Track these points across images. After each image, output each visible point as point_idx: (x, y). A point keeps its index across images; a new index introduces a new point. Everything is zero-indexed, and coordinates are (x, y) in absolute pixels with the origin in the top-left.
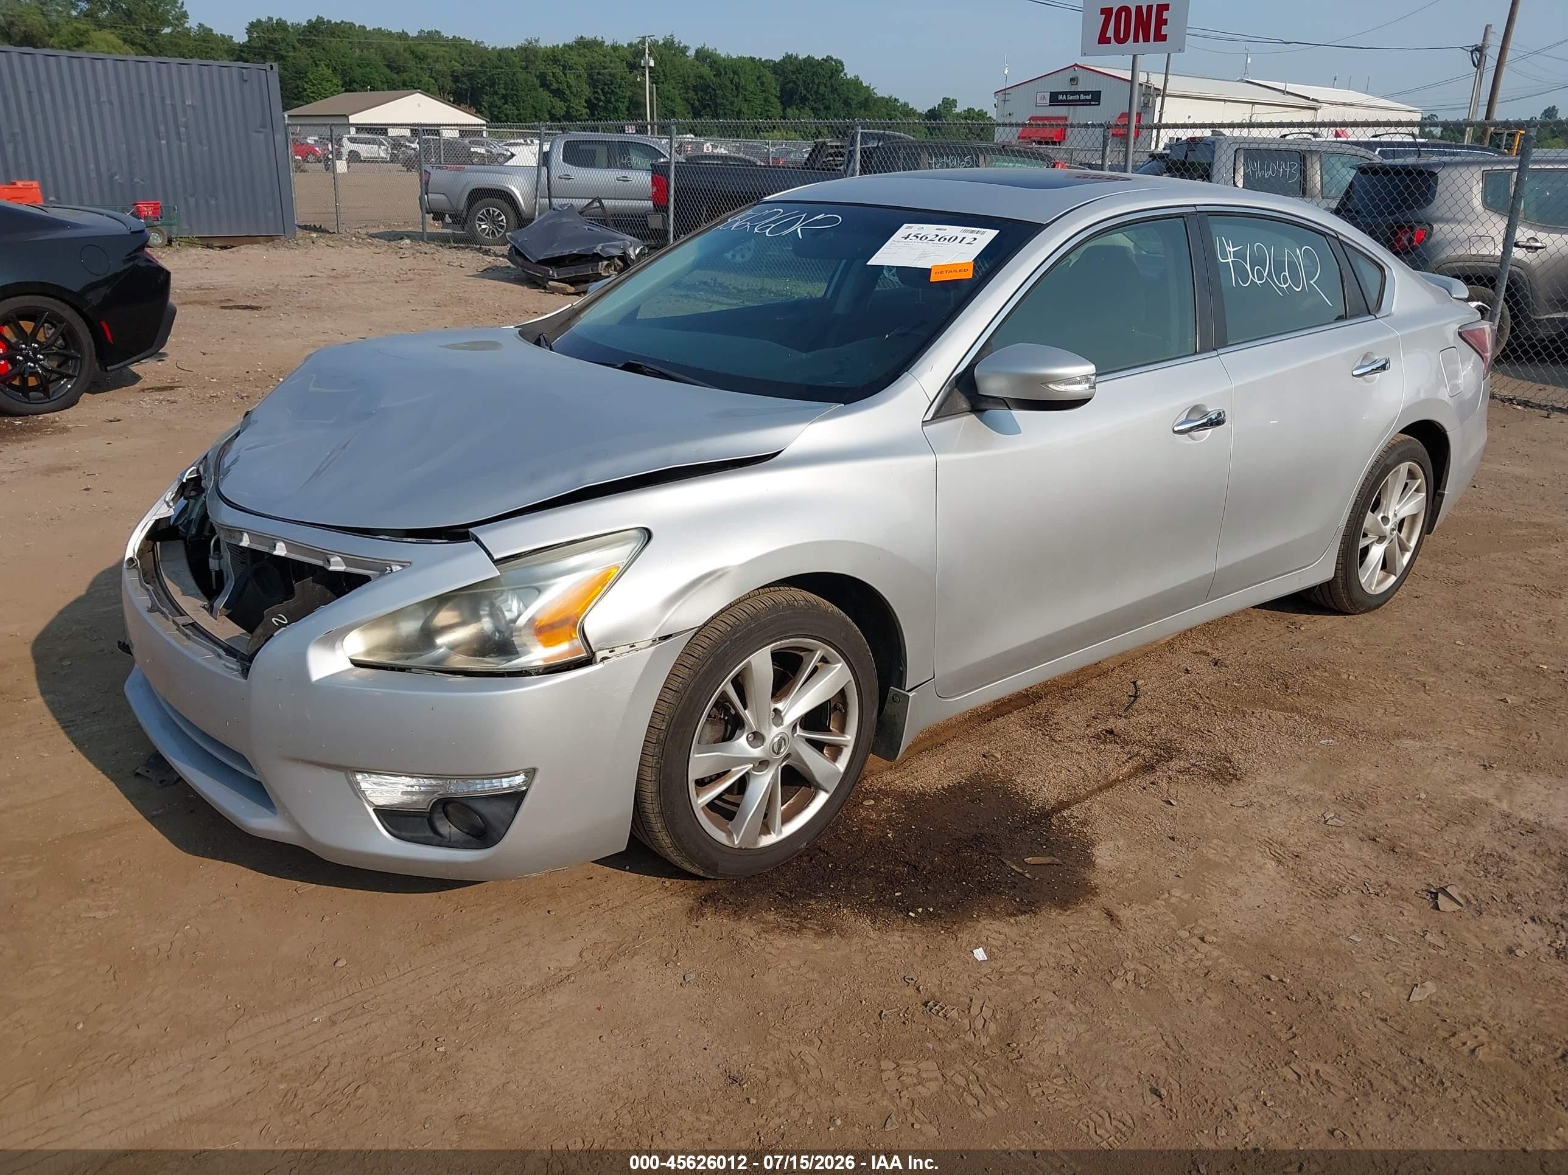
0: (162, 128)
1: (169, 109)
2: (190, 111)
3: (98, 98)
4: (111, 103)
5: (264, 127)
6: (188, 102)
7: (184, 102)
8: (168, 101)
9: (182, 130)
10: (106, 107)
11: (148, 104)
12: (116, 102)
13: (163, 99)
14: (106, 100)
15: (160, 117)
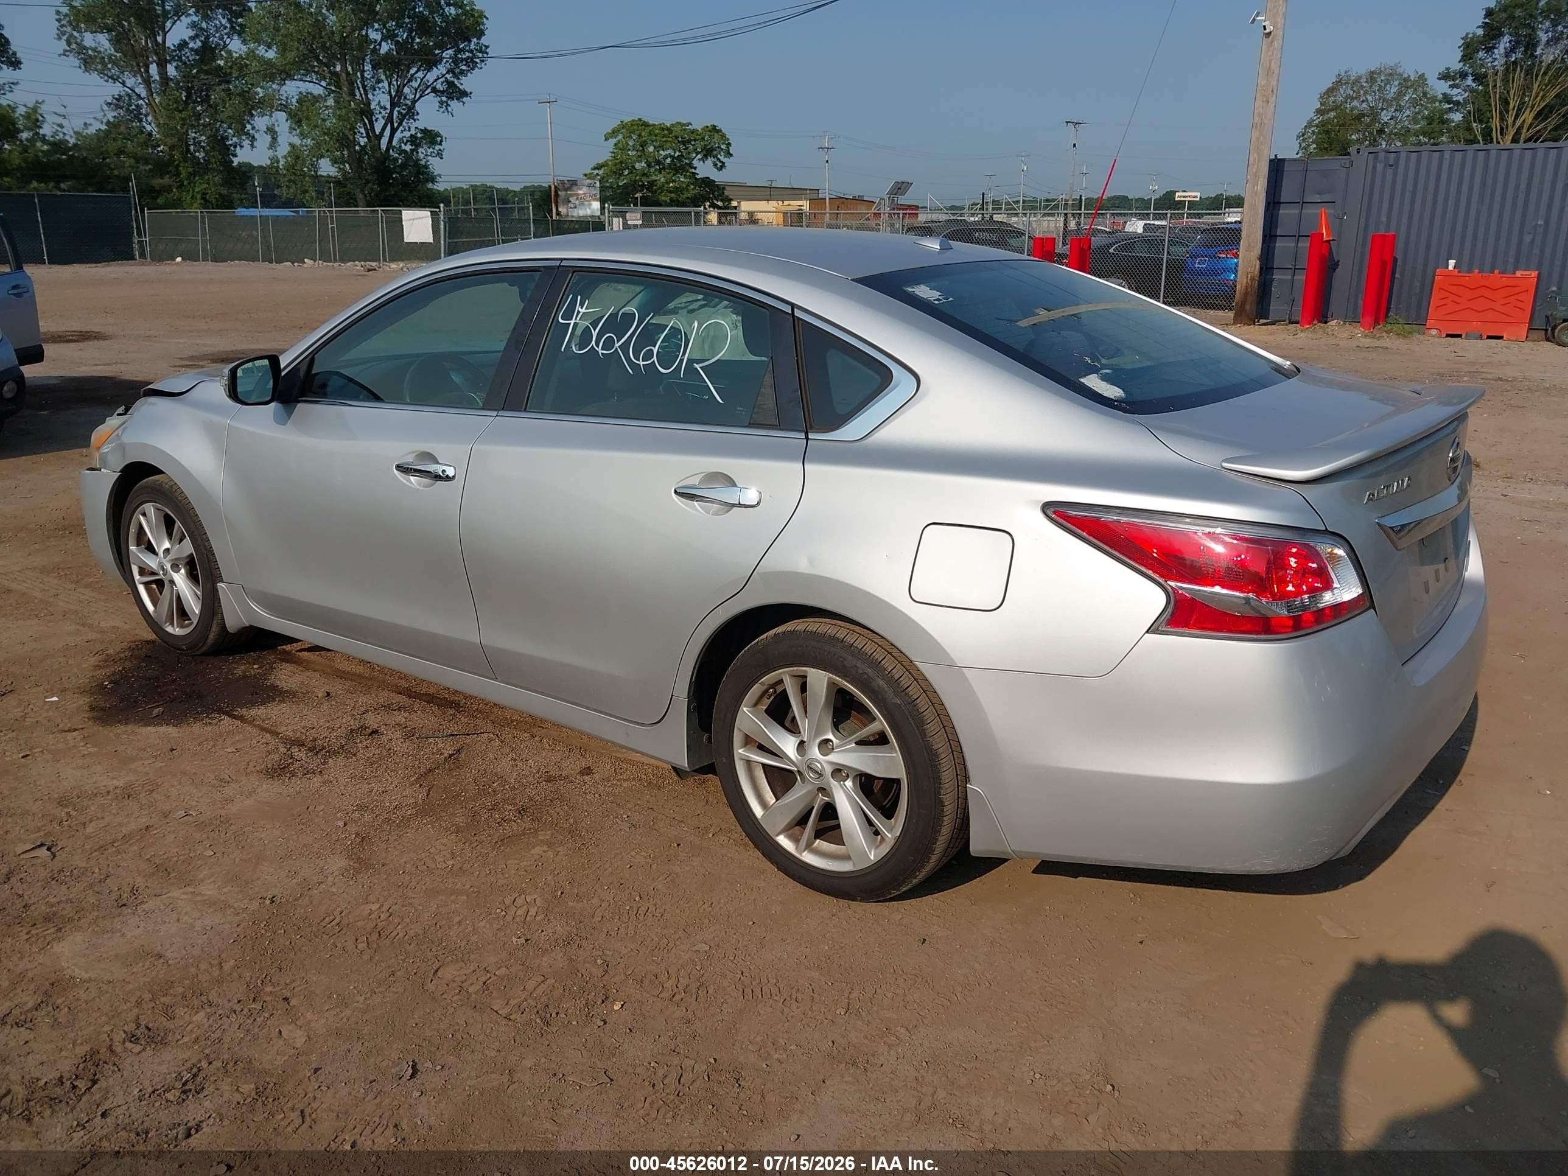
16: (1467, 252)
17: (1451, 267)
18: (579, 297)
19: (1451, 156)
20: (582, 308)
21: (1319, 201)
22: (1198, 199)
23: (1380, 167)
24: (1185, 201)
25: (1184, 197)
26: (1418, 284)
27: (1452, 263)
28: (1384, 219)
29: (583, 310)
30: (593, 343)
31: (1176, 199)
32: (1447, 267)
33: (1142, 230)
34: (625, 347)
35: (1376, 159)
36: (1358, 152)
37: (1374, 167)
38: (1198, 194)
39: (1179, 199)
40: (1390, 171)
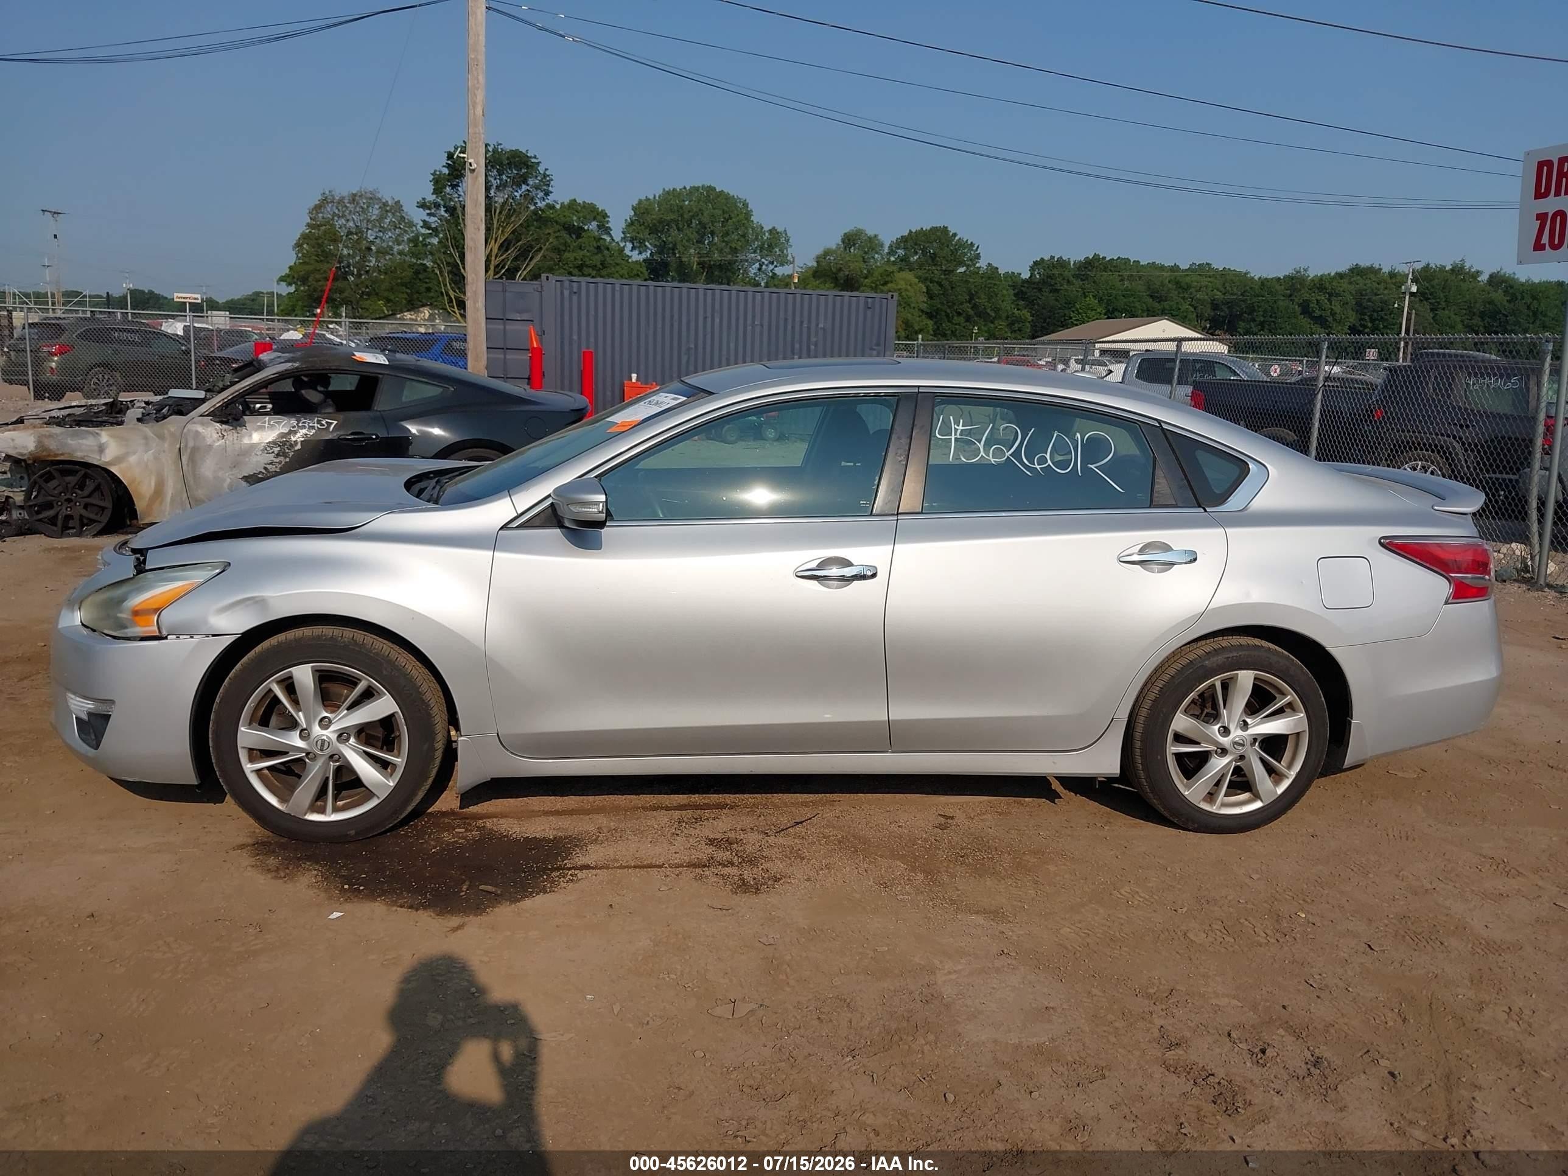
0: (797, 346)
1: (805, 330)
2: (821, 333)
3: (753, 322)
4: (762, 325)
5: (878, 345)
6: (821, 325)
7: (817, 325)
8: (805, 325)
9: (812, 347)
10: (758, 329)
11: (789, 327)
12: (766, 327)
13: (802, 323)
14: (759, 323)
15: (797, 337)
16: (642, 367)
17: (634, 380)
18: (951, 417)
19: (620, 289)
20: (958, 426)
21: (519, 319)
22: (199, 301)
23: (566, 293)
24: (185, 303)
25: (184, 298)
26: (609, 393)
27: (634, 376)
28: (575, 337)
29: (960, 428)
30: (982, 453)
31: (175, 300)
32: (631, 380)
33: (182, 331)
34: (1017, 454)
35: (562, 286)
36: (548, 279)
37: (562, 293)
38: (199, 296)
39: (178, 300)
40: (575, 298)
